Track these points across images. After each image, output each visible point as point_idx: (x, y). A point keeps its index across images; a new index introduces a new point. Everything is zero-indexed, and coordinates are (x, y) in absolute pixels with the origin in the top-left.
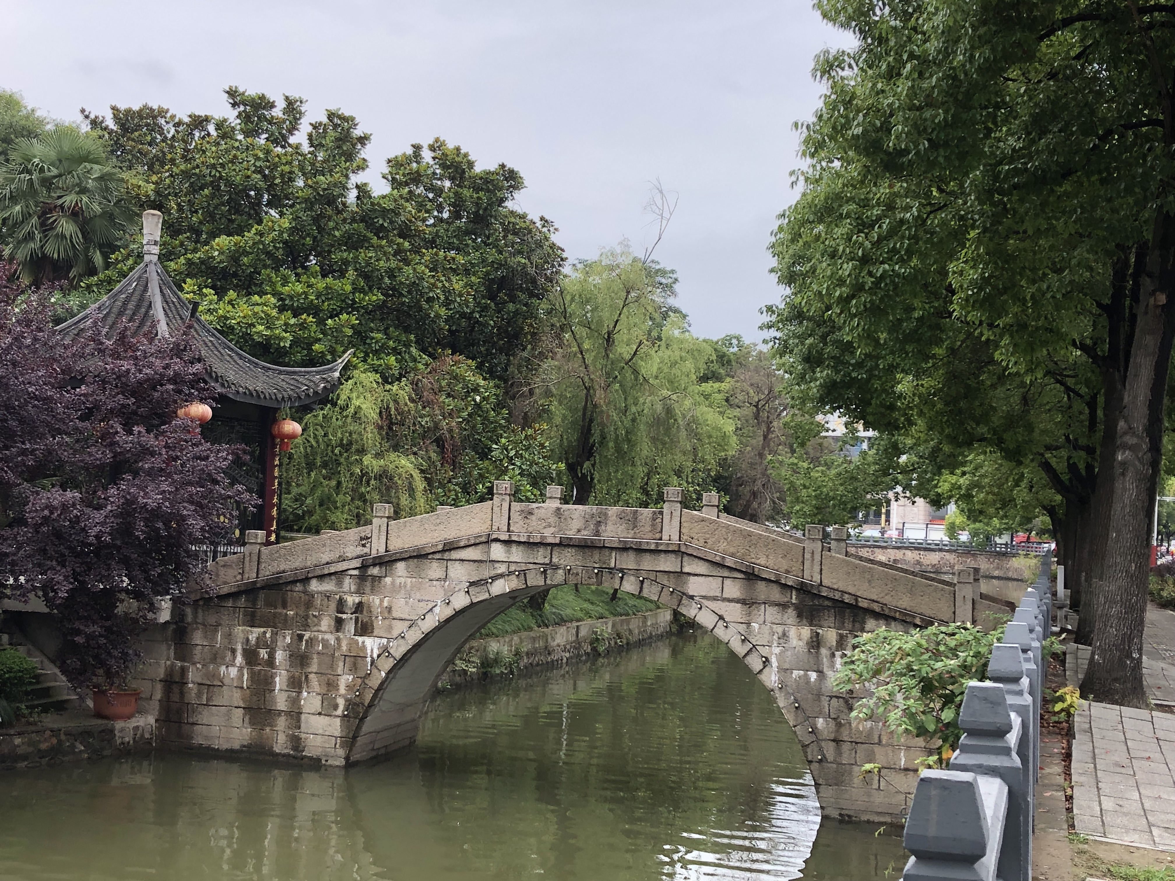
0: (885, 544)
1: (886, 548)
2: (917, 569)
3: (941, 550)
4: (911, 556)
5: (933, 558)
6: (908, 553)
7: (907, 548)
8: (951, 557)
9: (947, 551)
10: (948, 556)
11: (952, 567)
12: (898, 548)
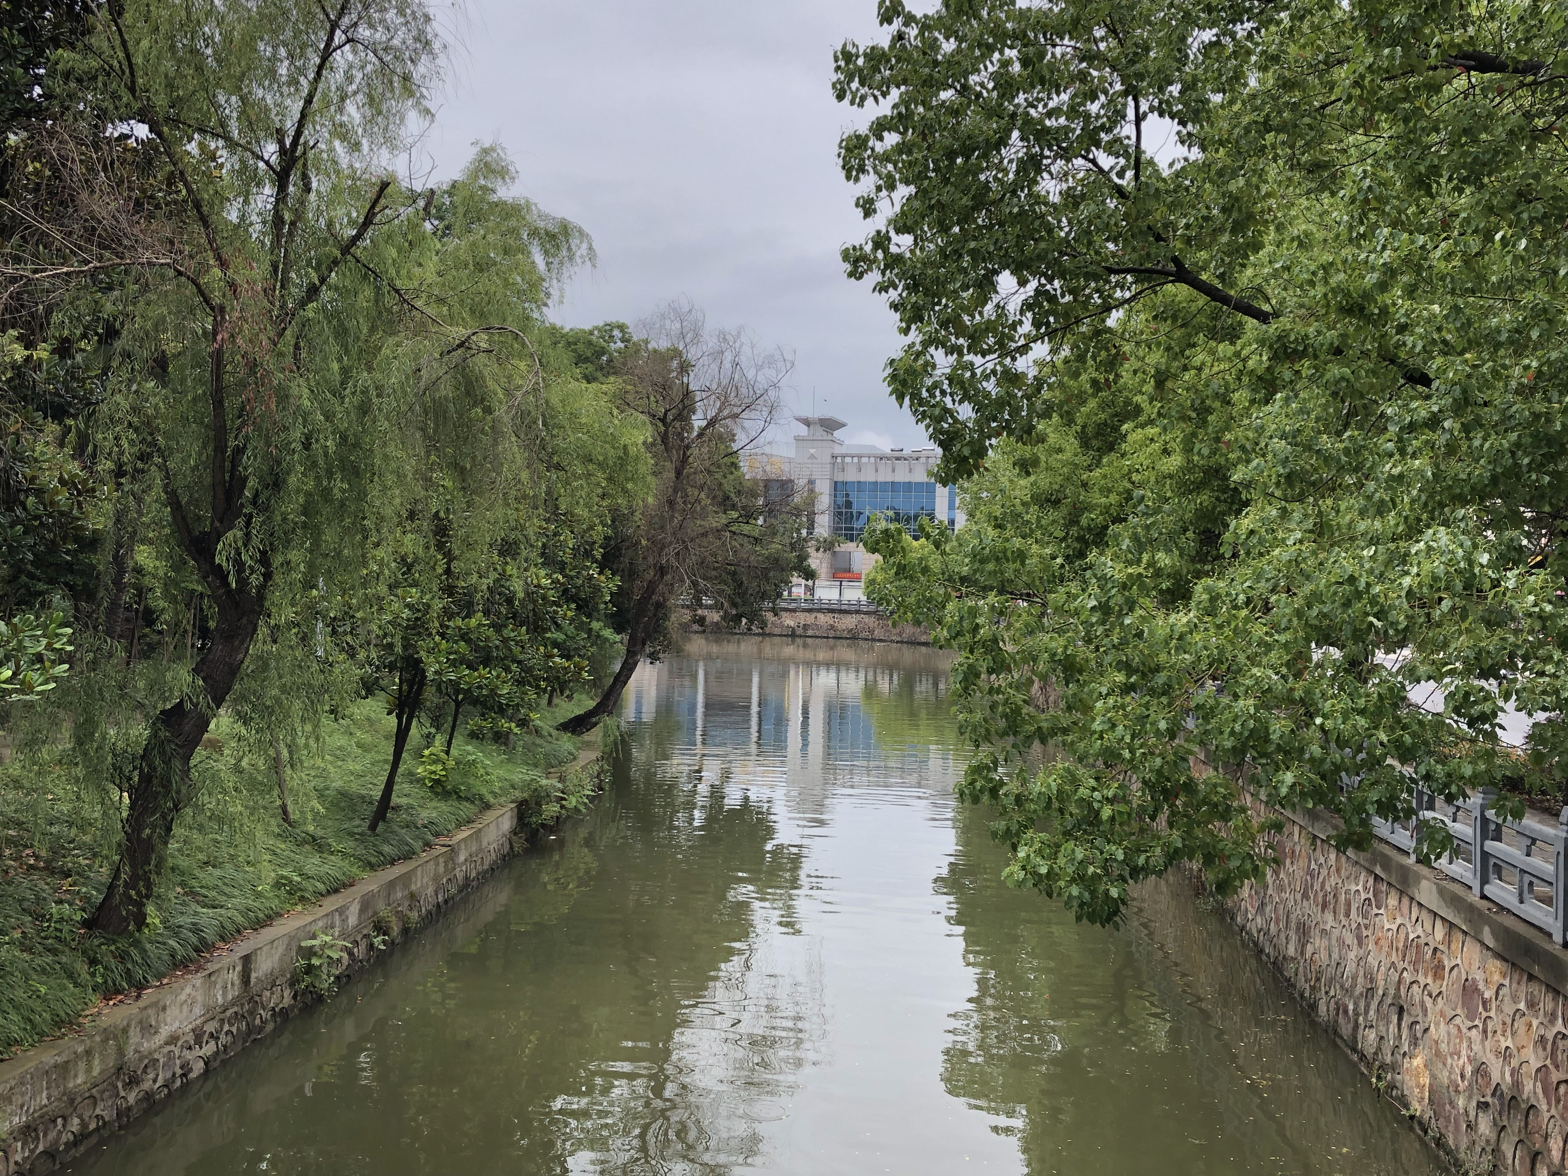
0: (793, 606)
1: (794, 611)
2: (832, 634)
3: (858, 612)
4: (823, 619)
5: (849, 622)
6: (820, 616)
7: (819, 610)
8: (870, 621)
9: (866, 613)
10: (866, 619)
11: (872, 631)
12: (810, 611)
